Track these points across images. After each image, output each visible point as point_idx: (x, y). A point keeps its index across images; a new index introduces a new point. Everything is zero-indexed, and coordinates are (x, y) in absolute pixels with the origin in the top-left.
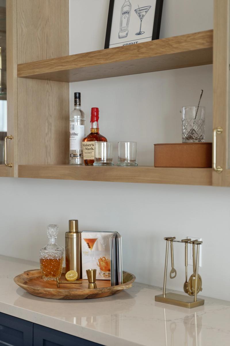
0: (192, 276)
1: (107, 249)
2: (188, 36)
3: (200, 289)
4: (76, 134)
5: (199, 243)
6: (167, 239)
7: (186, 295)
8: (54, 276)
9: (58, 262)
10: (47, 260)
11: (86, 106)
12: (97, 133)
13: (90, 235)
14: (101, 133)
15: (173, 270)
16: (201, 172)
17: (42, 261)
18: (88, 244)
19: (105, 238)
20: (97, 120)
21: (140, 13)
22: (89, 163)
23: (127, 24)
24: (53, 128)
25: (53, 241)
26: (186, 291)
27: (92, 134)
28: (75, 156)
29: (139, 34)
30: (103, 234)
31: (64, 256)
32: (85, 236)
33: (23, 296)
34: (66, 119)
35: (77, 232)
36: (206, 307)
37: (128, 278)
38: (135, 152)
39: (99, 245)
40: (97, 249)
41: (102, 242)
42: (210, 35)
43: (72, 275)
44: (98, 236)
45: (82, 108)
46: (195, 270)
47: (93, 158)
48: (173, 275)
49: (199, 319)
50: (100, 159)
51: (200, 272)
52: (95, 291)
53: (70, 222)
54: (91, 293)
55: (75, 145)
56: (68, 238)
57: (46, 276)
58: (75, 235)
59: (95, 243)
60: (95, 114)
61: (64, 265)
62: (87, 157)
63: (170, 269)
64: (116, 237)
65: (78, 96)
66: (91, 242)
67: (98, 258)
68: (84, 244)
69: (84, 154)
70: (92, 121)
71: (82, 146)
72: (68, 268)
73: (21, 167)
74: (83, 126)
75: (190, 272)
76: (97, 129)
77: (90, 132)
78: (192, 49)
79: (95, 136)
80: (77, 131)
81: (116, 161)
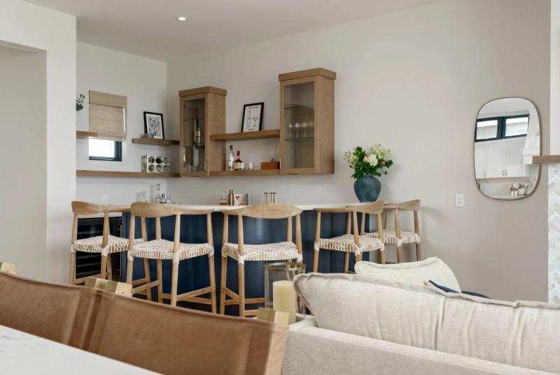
6: (265, 193)
11: (235, 150)
13: (237, 195)
14: (241, 160)
16: (276, 171)
20: (239, 155)
22: (236, 170)
25: (224, 197)
28: (231, 168)
29: (254, 126)
30: (242, 195)
32: (235, 195)
34: (224, 154)
35: (232, 194)
38: (254, 166)
39: (241, 198)
44: (240, 195)
45: (233, 151)
47: (239, 169)
50: (241, 169)
53: (230, 191)
55: (231, 164)
56: (229, 196)
59: (239, 198)
60: (238, 153)
62: (236, 168)
64: (247, 196)
65: (231, 147)
66: (237, 198)
68: (235, 198)
70: (237, 156)
71: (233, 164)
73: (210, 172)
74: (233, 158)
76: (239, 158)
77: (236, 160)
79: (238, 161)
80: (231, 159)
81: (247, 169)
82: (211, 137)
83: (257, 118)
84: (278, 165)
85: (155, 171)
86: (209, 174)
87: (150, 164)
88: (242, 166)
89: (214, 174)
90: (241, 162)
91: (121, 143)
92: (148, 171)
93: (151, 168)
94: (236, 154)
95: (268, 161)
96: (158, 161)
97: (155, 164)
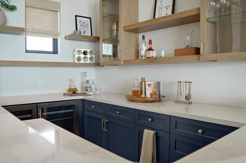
0: (188, 94)
1: (155, 87)
2: (190, 10)
3: (191, 99)
4: (143, 49)
5: (191, 83)
6: (179, 82)
7: (186, 100)
8: (137, 96)
9: (138, 91)
10: (135, 91)
12: (151, 48)
13: (149, 83)
14: (153, 48)
15: (181, 93)
17: (133, 91)
18: (148, 86)
19: (154, 84)
20: (151, 44)
21: (166, 8)
22: (147, 58)
23: (162, 12)
24: (134, 49)
25: (136, 85)
26: (186, 99)
27: (149, 49)
28: (143, 56)
29: (166, 14)
30: (154, 82)
31: (140, 90)
32: (147, 83)
33: (128, 101)
34: (137, 45)
35: (144, 82)
36: (192, 104)
37: (163, 97)
38: (165, 54)
39: (152, 86)
40: (151, 87)
41: (153, 85)
42: (199, 9)
43: (143, 96)
44: (152, 83)
45: (145, 40)
46: (189, 92)
47: (151, 57)
48: (181, 94)
49: (190, 108)
50: (153, 57)
51: (191, 93)
52: (154, 99)
53: (142, 78)
54: (153, 100)
55: (143, 53)
56: (141, 83)
57: (134, 96)
58: (144, 83)
59: (151, 86)
60: (150, 42)
61: (140, 93)
62: (147, 56)
63: (179, 92)
64: (159, 83)
65: (143, 37)
66: (149, 85)
67: (152, 90)
68: (147, 86)
69: (147, 55)
70: (149, 44)
71: (145, 53)
72: (141, 94)
73: (124, 61)
74: (145, 47)
75: (188, 93)
76: (151, 47)
77: (148, 48)
78: (191, 15)
79: (150, 49)
80: (144, 48)
81: (159, 57)
82: (124, 28)
83: (169, 6)
84: (197, 51)
85: (82, 61)
86: (122, 63)
87: (78, 56)
88: (153, 54)
89: (127, 63)
90: (153, 50)
91: (57, 39)
92: (77, 62)
93: (79, 59)
94: (148, 42)
95: (183, 47)
96: (85, 53)
97: (82, 56)
